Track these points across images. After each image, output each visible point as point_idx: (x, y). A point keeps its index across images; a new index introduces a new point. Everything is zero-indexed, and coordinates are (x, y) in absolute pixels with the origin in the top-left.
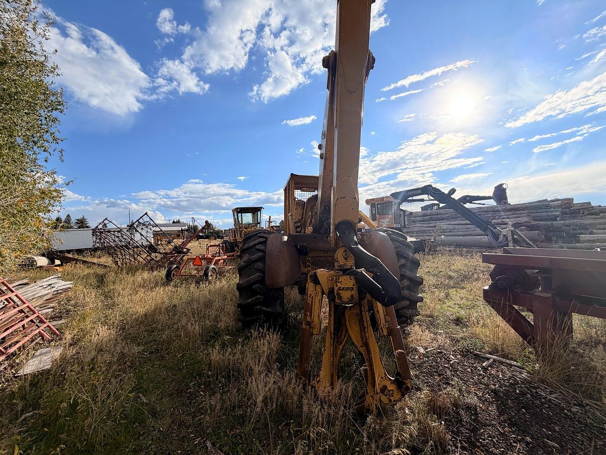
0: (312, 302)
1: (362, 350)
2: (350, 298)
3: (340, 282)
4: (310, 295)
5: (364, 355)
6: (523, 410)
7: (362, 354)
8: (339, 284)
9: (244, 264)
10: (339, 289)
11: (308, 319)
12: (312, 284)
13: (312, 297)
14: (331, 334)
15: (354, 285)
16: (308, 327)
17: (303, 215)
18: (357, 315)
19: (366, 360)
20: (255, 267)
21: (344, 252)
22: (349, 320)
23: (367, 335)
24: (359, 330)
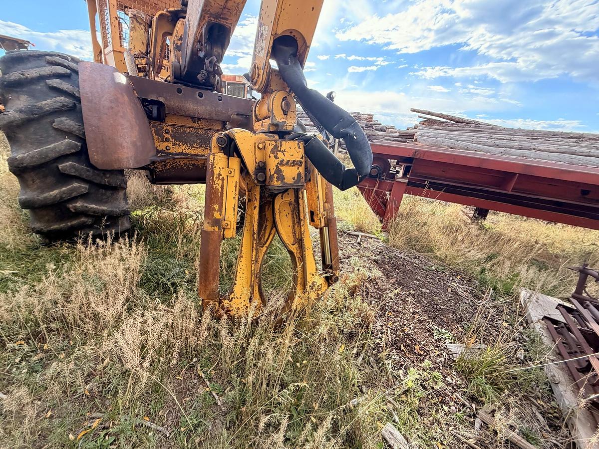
0: (222, 187)
1: (294, 248)
2: (296, 178)
3: (282, 152)
4: (219, 175)
5: (295, 254)
6: (397, 270)
7: (294, 253)
8: (280, 155)
9: (17, 115)
10: (281, 163)
11: (217, 215)
12: (222, 155)
13: (223, 179)
14: (254, 234)
15: (302, 158)
16: (217, 229)
17: (148, 45)
18: (290, 204)
19: (297, 259)
20: (55, 125)
21: (283, 100)
22: (280, 213)
23: (302, 229)
24: (291, 224)
